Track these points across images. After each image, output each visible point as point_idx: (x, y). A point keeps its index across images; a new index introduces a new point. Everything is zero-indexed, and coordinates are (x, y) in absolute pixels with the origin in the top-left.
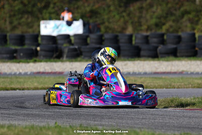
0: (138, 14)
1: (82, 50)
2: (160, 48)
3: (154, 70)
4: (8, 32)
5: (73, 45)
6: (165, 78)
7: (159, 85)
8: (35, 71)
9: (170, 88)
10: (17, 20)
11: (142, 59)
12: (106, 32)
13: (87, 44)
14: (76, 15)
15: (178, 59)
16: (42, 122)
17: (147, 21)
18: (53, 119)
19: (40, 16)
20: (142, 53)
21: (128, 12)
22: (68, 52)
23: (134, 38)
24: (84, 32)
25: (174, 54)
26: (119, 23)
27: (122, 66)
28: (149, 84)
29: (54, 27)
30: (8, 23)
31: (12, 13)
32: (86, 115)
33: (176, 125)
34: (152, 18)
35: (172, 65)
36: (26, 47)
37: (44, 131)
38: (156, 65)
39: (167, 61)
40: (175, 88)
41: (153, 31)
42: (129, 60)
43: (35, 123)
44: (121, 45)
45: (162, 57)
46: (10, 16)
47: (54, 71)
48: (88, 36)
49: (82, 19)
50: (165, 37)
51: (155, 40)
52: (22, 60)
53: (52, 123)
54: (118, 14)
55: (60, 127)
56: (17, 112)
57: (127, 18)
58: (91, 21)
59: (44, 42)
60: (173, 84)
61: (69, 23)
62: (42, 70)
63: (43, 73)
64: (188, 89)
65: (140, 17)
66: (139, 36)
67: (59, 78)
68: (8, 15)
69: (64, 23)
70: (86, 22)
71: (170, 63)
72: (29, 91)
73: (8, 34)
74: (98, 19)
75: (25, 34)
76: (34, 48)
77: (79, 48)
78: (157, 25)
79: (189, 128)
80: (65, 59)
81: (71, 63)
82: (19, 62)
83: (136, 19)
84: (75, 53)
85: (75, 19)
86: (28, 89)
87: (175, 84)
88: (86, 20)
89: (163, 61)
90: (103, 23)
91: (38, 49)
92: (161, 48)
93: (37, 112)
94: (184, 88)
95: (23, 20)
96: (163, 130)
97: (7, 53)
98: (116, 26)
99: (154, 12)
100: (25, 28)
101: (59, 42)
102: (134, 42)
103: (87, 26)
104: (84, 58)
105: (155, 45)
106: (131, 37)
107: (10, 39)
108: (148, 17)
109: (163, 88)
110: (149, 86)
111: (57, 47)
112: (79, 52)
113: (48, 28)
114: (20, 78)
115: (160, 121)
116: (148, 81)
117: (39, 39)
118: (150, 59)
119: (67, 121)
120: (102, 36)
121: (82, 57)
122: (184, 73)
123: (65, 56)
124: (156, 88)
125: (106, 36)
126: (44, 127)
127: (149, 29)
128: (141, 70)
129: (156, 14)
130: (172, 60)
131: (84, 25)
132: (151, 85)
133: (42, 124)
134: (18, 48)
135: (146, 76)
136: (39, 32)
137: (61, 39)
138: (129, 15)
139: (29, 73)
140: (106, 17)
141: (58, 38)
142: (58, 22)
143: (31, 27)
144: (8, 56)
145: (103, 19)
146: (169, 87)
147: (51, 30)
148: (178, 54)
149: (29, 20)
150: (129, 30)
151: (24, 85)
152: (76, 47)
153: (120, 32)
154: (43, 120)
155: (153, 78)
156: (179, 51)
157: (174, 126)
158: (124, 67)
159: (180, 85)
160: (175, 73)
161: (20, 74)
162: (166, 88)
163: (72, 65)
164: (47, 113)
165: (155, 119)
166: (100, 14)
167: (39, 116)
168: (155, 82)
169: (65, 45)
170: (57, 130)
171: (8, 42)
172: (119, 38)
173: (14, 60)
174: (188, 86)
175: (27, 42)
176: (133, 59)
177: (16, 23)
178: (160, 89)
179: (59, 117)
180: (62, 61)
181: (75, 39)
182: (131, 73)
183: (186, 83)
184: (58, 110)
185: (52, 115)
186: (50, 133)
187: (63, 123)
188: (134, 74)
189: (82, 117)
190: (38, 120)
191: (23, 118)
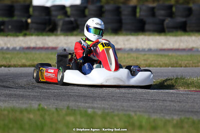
1: (79, 22)
2: (166, 21)
3: (160, 46)
5: (68, 17)
6: (171, 56)
7: (164, 63)
8: (24, 45)
9: (176, 67)
11: (147, 33)
12: (108, 3)
13: (85, 16)
15: (187, 34)
16: (26, 103)
18: (38, 101)
20: (147, 27)
22: (63, 24)
23: (138, 10)
24: (82, 3)
25: (183, 28)
27: (123, 41)
28: (153, 62)
32: (77, 96)
33: (177, 108)
35: (181, 41)
36: (15, 18)
37: (25, 114)
38: (162, 41)
39: (176, 36)
40: (181, 67)
41: (161, 3)
42: (132, 35)
43: (17, 105)
44: (123, 17)
45: (169, 32)
47: (46, 46)
48: (85, 8)
50: (174, 9)
51: (162, 12)
52: (11, 33)
53: (35, 105)
59: (37, 13)
60: (180, 62)
62: (33, 45)
63: (34, 48)
64: (197, 68)
66: (144, 8)
67: (52, 54)
71: (178, 38)
72: (15, 69)
75: (15, 4)
76: (24, 20)
77: (76, 21)
79: (192, 112)
80: (59, 32)
81: (66, 38)
82: (7, 36)
84: (71, 26)
86: (15, 66)
87: (183, 62)
89: (170, 36)
91: (29, 21)
92: (168, 21)
94: (192, 67)
96: (162, 114)
101: (54, 13)
102: (138, 15)
105: (161, 18)
106: (134, 8)
109: (169, 67)
110: (153, 64)
111: (50, 20)
112: (75, 25)
114: (7, 54)
115: (160, 104)
116: (151, 59)
117: (31, 10)
118: (156, 34)
119: (54, 103)
120: (102, 7)
121: (79, 30)
122: (194, 50)
123: (59, 29)
124: (161, 67)
125: (107, 7)
126: (26, 109)
128: (145, 46)
130: (181, 35)
132: (155, 63)
133: (24, 106)
134: (6, 19)
135: (151, 53)
136: (31, 2)
137: (55, 11)
139: (18, 48)
141: (53, 9)
146: (175, 65)
148: (188, 29)
151: (10, 62)
152: (72, 19)
153: (124, 3)
154: (27, 102)
155: (158, 55)
156: (188, 25)
157: (175, 109)
158: (126, 43)
159: (188, 63)
160: (184, 50)
161: (8, 49)
162: (172, 67)
163: (67, 40)
165: (154, 102)
167: (22, 96)
168: (159, 59)
172: (121, 10)
173: (2, 33)
174: (196, 65)
175: (16, 13)
176: (136, 34)
179: (45, 98)
180: (56, 35)
181: (71, 10)
182: (134, 50)
183: (195, 61)
184: (45, 91)
185: (38, 96)
186: (32, 116)
187: (50, 105)
188: (137, 50)
189: (72, 99)
190: (21, 102)
191: (4, 99)
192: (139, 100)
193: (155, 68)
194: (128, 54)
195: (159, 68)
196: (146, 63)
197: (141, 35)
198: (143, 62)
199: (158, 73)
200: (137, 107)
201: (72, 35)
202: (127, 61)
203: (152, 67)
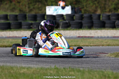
0: (104, 2)
1: (71, 23)
2: (116, 22)
3: (113, 35)
4: (27, 13)
5: (65, 20)
7: (116, 44)
10: (32, 6)
11: (106, 29)
12: (85, 13)
13: (74, 20)
14: (67, 3)
17: (109, 6)
18: (54, 64)
19: (46, 3)
20: (106, 25)
21: (98, 1)
22: (63, 24)
23: (101, 17)
24: (72, 13)
26: (92, 8)
27: (94, 32)
28: (110, 44)
29: (54, 10)
30: (27, 8)
31: (30, 2)
34: (112, 4)
36: (38, 22)
37: (48, 71)
38: (115, 32)
41: (113, 12)
42: (99, 29)
43: (43, 66)
44: (94, 20)
45: (118, 28)
46: (29, 4)
48: (74, 15)
49: (71, 5)
51: (114, 17)
53: (53, 66)
54: (92, 2)
55: (58, 68)
56: (32, 59)
57: (97, 5)
58: (76, 6)
61: (63, 8)
65: (105, 4)
66: (104, 15)
68: (27, 3)
69: (60, 8)
70: (73, 7)
73: (27, 14)
74: (80, 5)
75: (37, 14)
77: (69, 22)
78: (115, 9)
80: (60, 28)
81: (64, 31)
83: (103, 5)
84: (66, 25)
85: (66, 5)
88: (73, 6)
90: (83, 8)
93: (44, 60)
95: (36, 6)
97: (26, 25)
98: (91, 9)
99: (113, 1)
100: (37, 11)
101: (57, 19)
102: (101, 19)
103: (74, 9)
104: (71, 28)
105: (114, 20)
106: (99, 16)
107: (29, 17)
108: (110, 4)
110: (110, 45)
111: (56, 22)
112: (69, 24)
113: (51, 11)
115: (117, 65)
116: (110, 42)
117: (46, 17)
118: (111, 29)
119: (62, 65)
120: (82, 15)
121: (71, 27)
123: (61, 27)
124: (115, 46)
125: (85, 15)
126: (48, 68)
127: (110, 11)
128: (106, 35)
129: (114, 2)
131: (72, 9)
132: (111, 44)
133: (47, 67)
134: (33, 22)
135: (109, 39)
136: (46, 13)
137: (58, 17)
138: (98, 3)
140: (85, 4)
141: (57, 16)
142: (56, 7)
143: (41, 10)
144: (27, 27)
145: (83, 6)
147: (53, 12)
149: (40, 6)
150: (99, 12)
152: (67, 22)
153: (93, 13)
154: (48, 64)
155: (113, 40)
158: (95, 33)
163: (65, 32)
164: (50, 60)
165: (114, 64)
166: (81, 2)
167: (45, 62)
168: (113, 42)
169: (60, 21)
170: (56, 70)
171: (27, 19)
172: (92, 16)
173: (31, 29)
175: (38, 19)
176: (101, 29)
177: (32, 7)
178: (117, 47)
180: (59, 30)
181: (66, 17)
182: (100, 37)
186: (52, 72)
187: (60, 66)
188: (101, 37)
189: (71, 63)
190: (44, 65)
191: (36, 63)
192: (106, 63)
193: (111, 47)
194: (97, 39)
195: (113, 46)
196: (107, 44)
197: (103, 29)
198: (105, 44)
199: (113, 49)
200: (105, 67)
201: (67, 30)
202: (97, 43)
203: (110, 46)
